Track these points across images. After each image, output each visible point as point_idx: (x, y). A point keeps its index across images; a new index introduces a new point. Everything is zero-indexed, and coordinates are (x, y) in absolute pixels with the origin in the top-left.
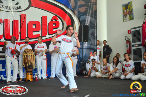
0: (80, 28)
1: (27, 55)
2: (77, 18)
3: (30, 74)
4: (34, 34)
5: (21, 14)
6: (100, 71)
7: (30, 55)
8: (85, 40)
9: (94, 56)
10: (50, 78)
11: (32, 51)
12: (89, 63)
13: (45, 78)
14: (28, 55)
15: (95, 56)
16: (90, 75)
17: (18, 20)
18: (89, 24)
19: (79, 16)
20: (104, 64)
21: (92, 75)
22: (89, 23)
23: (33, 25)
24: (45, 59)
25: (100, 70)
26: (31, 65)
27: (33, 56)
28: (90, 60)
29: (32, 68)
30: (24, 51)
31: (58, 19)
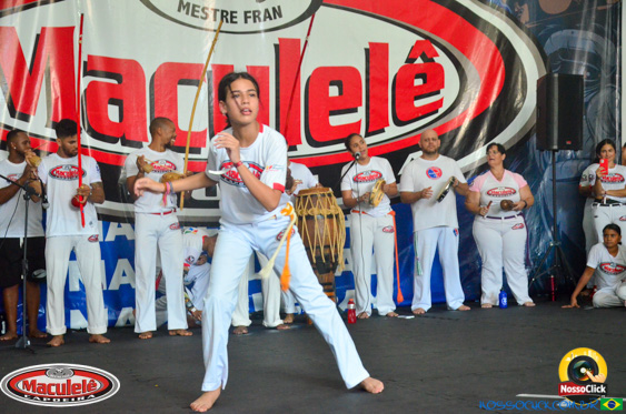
0: (544, 85)
1: (309, 212)
4: (335, 121)
5: (280, 39)
7: (325, 212)
8: (568, 143)
10: (411, 313)
11: (329, 195)
13: (390, 311)
14: (315, 211)
17: (268, 68)
18: (589, 69)
19: (542, 33)
21: (600, 298)
22: (588, 61)
23: (332, 84)
24: (391, 231)
26: (328, 257)
27: (337, 216)
29: (334, 270)
31: (437, 55)
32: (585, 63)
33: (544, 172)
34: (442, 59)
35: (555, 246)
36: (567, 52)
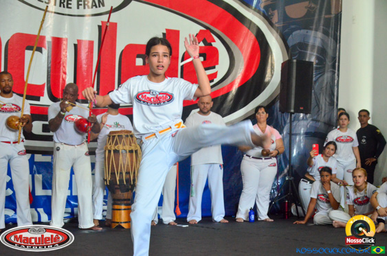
0: (286, 67)
1: (116, 147)
2: (279, 37)
3: (123, 207)
5: (103, 22)
6: (343, 207)
7: (128, 148)
8: (301, 108)
9: (326, 156)
10: (186, 223)
12: (312, 182)
13: (171, 221)
14: (120, 147)
15: (330, 159)
16: (312, 218)
17: (93, 42)
18: (318, 58)
19: (287, 31)
20: (359, 185)
21: (319, 217)
22: (318, 53)
23: (139, 57)
24: (175, 164)
25: (346, 203)
26: (128, 180)
27: (136, 151)
28: (315, 172)
30: (109, 136)
31: (214, 41)
32: (315, 54)
33: (283, 128)
34: (217, 44)
35: (289, 180)
36: (303, 46)
